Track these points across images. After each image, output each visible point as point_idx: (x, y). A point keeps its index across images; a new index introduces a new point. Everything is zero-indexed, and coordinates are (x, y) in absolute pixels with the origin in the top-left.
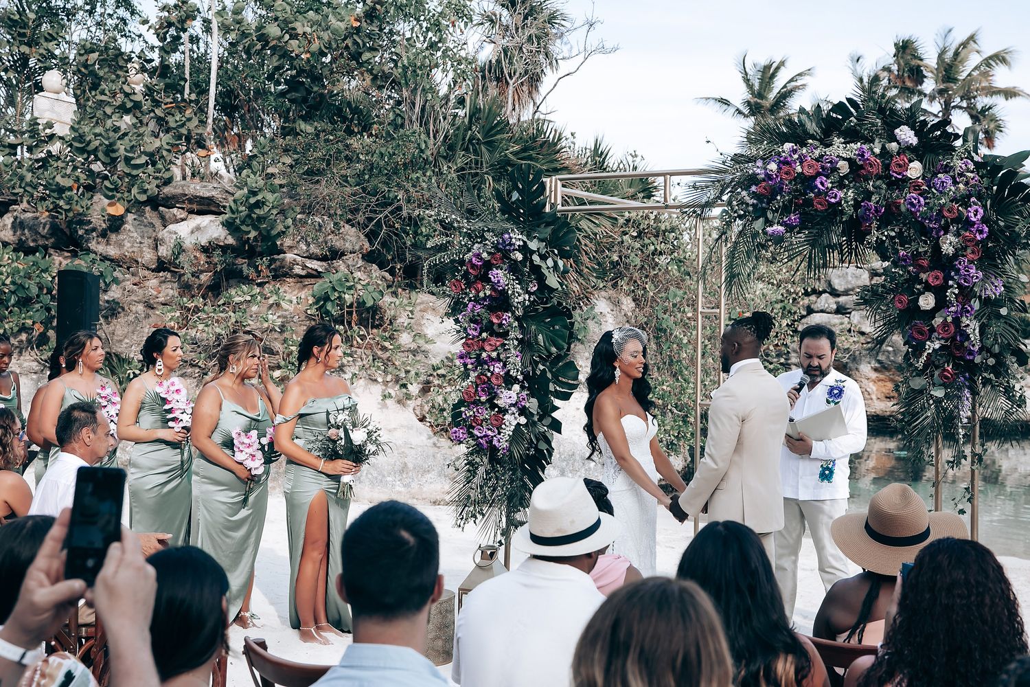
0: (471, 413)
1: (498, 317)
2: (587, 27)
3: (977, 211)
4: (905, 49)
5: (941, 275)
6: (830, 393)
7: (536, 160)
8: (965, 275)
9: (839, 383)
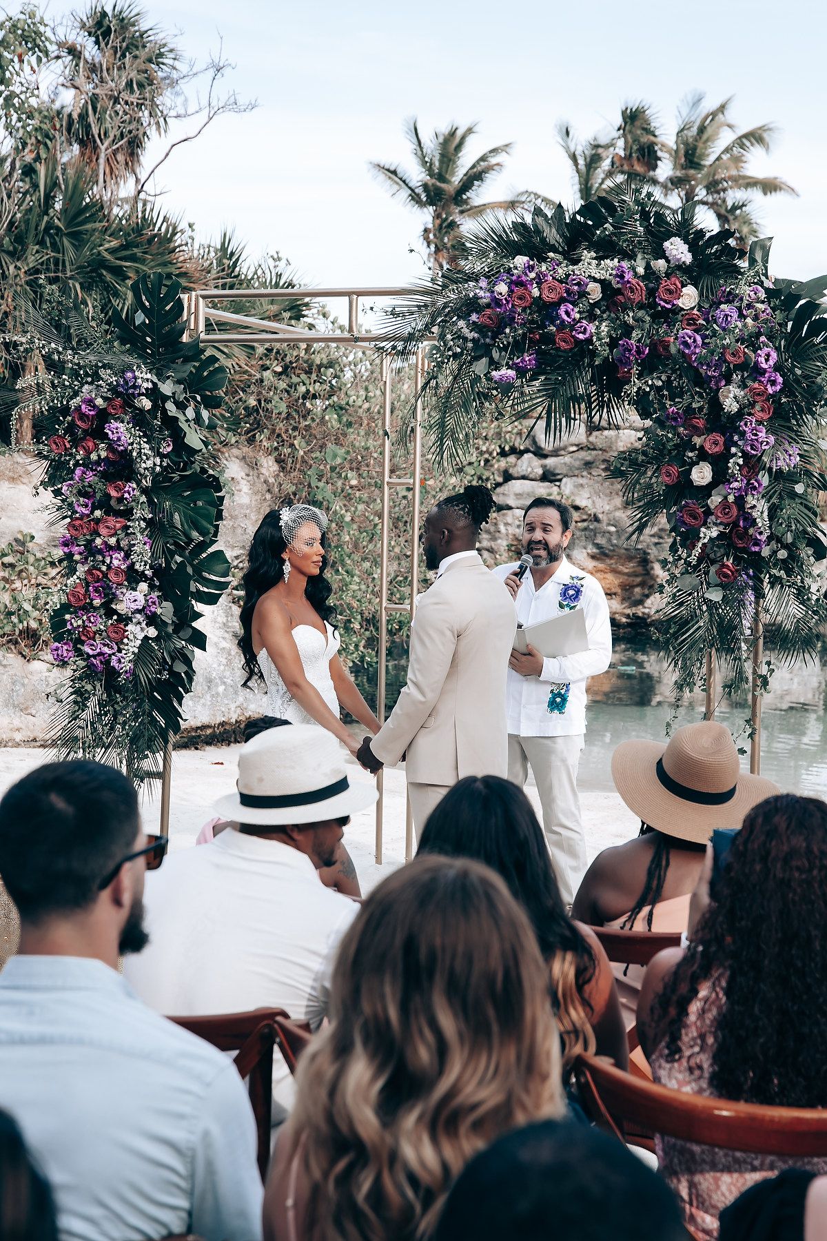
0: (80, 622)
1: (118, 489)
2: (211, 72)
3: (768, 355)
4: (634, 119)
5: (721, 439)
6: (564, 594)
7: (143, 261)
8: (752, 440)
9: (575, 581)
